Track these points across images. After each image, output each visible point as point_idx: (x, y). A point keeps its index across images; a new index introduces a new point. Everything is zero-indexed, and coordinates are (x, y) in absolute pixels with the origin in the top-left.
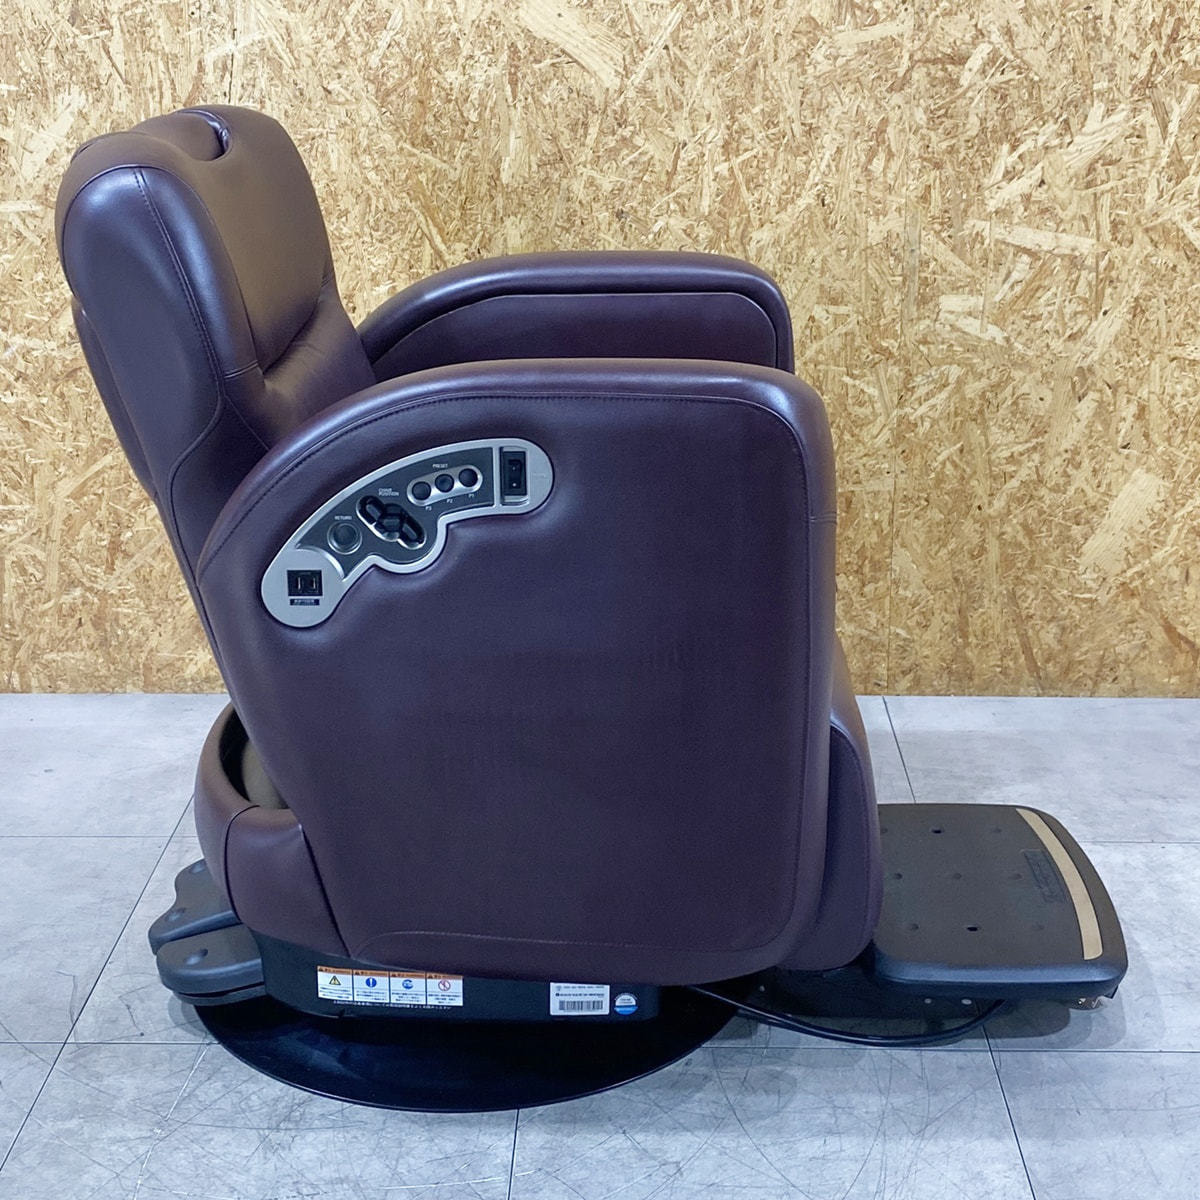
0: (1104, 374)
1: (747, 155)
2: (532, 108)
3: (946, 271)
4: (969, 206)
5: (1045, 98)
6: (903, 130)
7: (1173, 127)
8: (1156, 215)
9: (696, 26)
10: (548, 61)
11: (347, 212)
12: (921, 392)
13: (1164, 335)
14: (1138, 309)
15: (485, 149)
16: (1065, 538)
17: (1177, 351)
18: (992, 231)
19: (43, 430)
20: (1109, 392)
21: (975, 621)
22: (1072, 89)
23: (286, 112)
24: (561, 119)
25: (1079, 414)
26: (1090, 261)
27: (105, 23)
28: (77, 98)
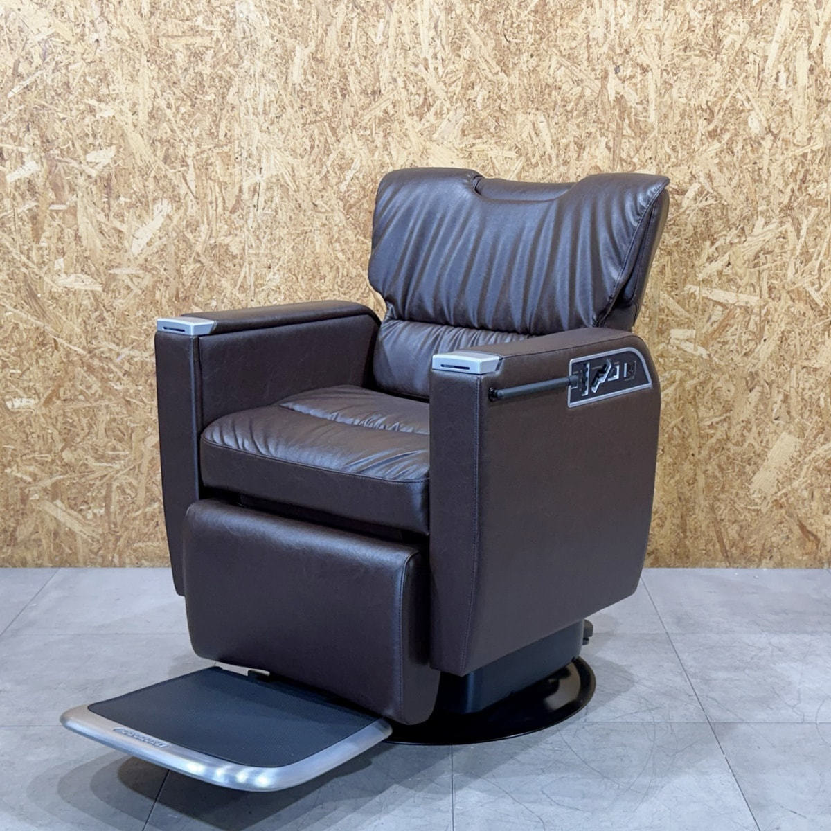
0: (764, 376)
3: (673, 315)
4: (687, 277)
5: (730, 215)
7: (803, 232)
8: (794, 283)
9: (531, 170)
11: (324, 277)
13: (799, 353)
14: (783, 338)
16: (742, 473)
17: (806, 363)
18: (701, 292)
19: (138, 406)
20: (767, 386)
22: (746, 210)
23: (290, 217)
25: (750, 400)
26: (756, 310)
27: (184, 163)
28: (165, 206)
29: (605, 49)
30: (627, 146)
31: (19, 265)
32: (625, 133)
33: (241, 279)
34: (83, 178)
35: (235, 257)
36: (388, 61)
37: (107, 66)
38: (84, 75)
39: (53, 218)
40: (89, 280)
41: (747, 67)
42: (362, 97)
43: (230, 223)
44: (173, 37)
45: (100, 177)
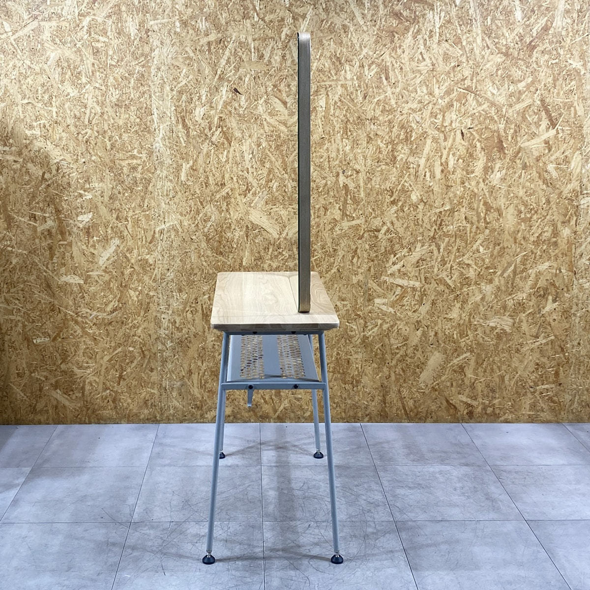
0: (424, 322)
1: (317, 257)
2: (252, 243)
3: (376, 291)
4: (382, 272)
5: (403, 242)
6: (362, 251)
7: (441, 250)
8: (438, 276)
10: (257, 230)
11: (196, 274)
12: (370, 327)
13: (442, 311)
14: (433, 303)
15: (238, 255)
16: (415, 373)
17: (446, 316)
18: (390, 280)
19: (100, 340)
20: (426, 328)
21: (388, 398)
22: (411, 239)
23: (179, 245)
24: (261, 247)
25: (417, 335)
26: (419, 289)
27: (126, 220)
28: (117, 241)
29: (337, 162)
30: (350, 208)
31: (42, 271)
32: (348, 202)
33: (154, 276)
34: (76, 228)
35: (151, 265)
36: (229, 169)
37: (88, 174)
38: (78, 179)
39: (60, 248)
40: (78, 278)
41: (409, 170)
42: (216, 186)
43: (149, 248)
44: (122, 160)
45: (85, 228)
